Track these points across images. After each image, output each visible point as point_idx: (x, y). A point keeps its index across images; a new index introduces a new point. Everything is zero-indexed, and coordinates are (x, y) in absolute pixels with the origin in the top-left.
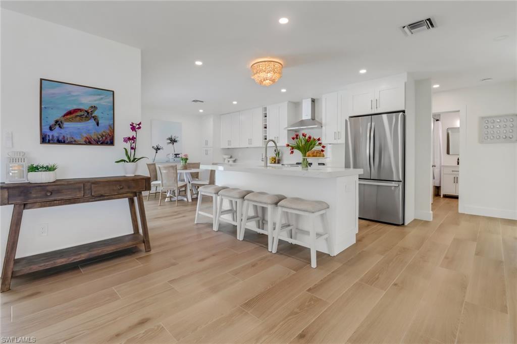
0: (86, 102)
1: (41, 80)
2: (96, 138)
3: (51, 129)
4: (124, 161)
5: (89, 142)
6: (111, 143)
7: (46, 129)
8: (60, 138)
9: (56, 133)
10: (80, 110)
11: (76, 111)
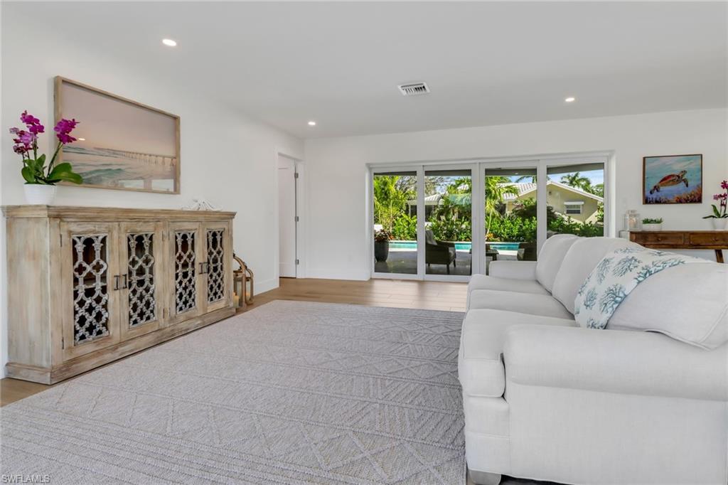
0: (676, 169)
1: (644, 158)
2: (685, 197)
3: (651, 193)
4: (713, 217)
5: (680, 201)
6: (700, 201)
7: (647, 193)
8: (658, 199)
9: (655, 196)
10: (673, 176)
11: (669, 177)
